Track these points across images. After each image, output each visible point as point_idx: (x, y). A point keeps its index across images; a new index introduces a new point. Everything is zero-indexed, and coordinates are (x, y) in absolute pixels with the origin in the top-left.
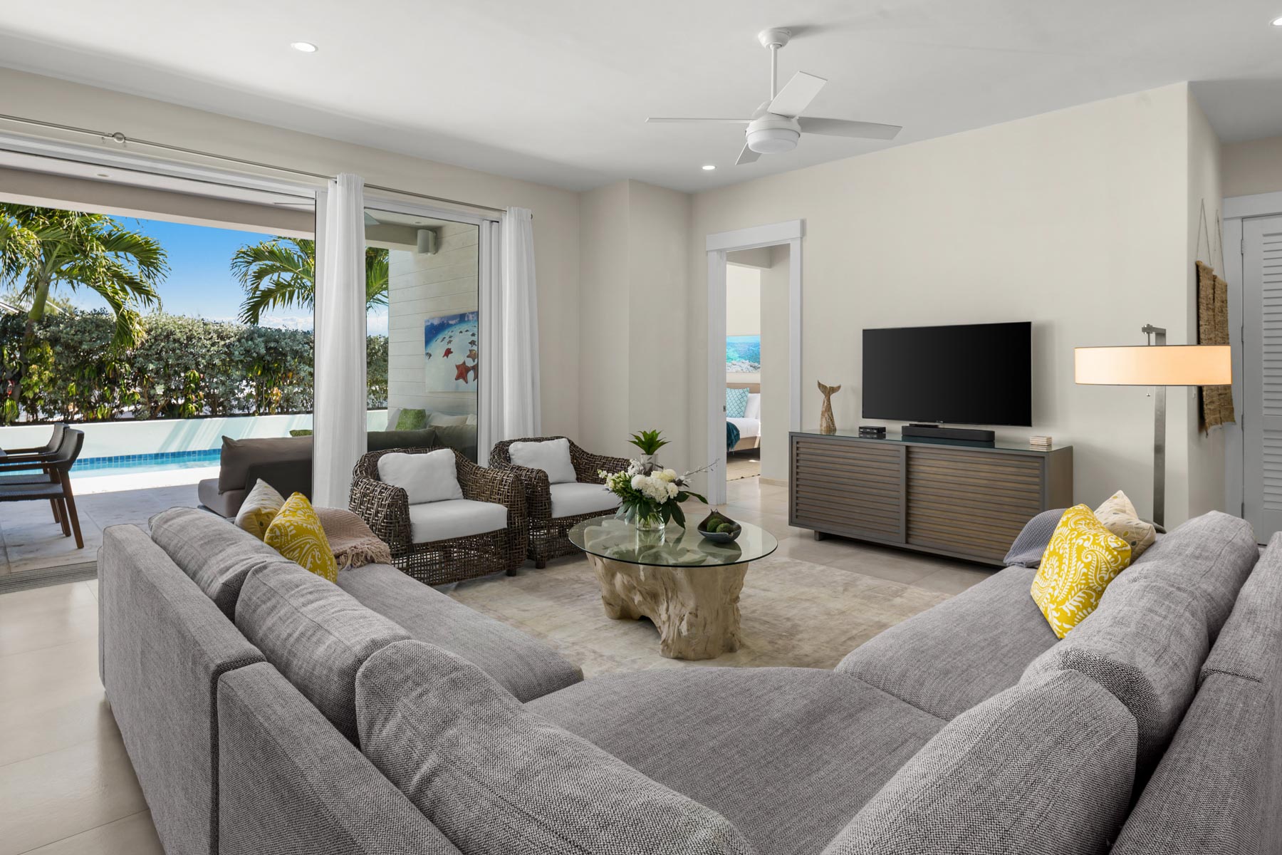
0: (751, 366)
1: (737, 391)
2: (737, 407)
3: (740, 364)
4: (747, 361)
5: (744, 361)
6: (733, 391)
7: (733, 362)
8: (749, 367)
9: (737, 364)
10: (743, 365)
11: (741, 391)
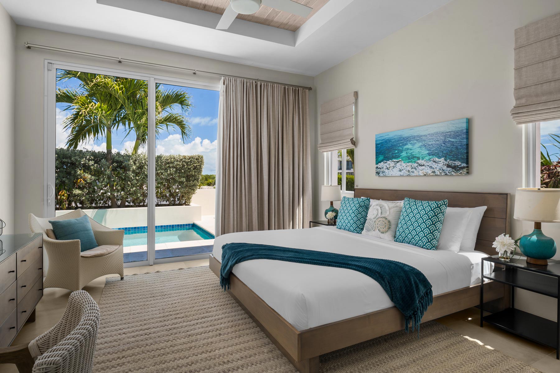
0: (448, 166)
1: (425, 203)
2: (427, 231)
3: (430, 163)
4: (442, 160)
5: (437, 159)
6: (419, 203)
7: (420, 162)
8: (445, 168)
9: (426, 164)
10: (434, 165)
11: (433, 204)
